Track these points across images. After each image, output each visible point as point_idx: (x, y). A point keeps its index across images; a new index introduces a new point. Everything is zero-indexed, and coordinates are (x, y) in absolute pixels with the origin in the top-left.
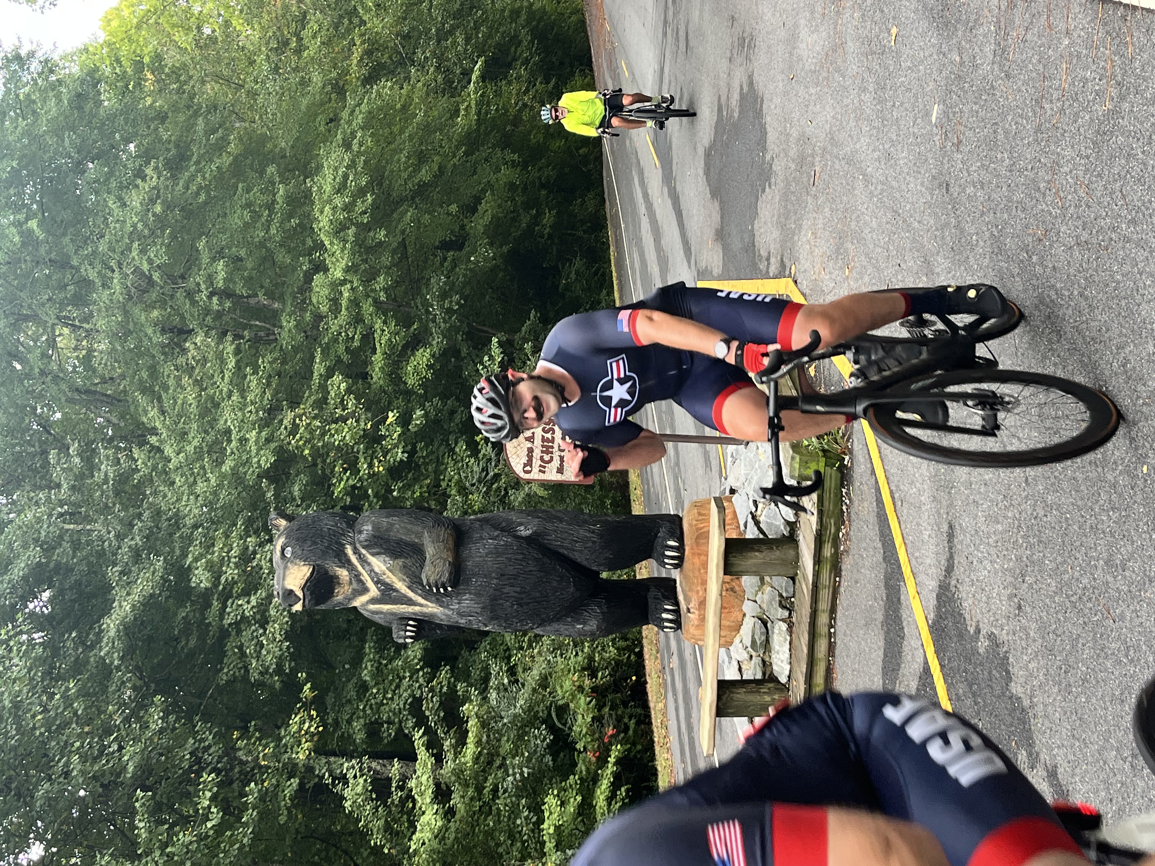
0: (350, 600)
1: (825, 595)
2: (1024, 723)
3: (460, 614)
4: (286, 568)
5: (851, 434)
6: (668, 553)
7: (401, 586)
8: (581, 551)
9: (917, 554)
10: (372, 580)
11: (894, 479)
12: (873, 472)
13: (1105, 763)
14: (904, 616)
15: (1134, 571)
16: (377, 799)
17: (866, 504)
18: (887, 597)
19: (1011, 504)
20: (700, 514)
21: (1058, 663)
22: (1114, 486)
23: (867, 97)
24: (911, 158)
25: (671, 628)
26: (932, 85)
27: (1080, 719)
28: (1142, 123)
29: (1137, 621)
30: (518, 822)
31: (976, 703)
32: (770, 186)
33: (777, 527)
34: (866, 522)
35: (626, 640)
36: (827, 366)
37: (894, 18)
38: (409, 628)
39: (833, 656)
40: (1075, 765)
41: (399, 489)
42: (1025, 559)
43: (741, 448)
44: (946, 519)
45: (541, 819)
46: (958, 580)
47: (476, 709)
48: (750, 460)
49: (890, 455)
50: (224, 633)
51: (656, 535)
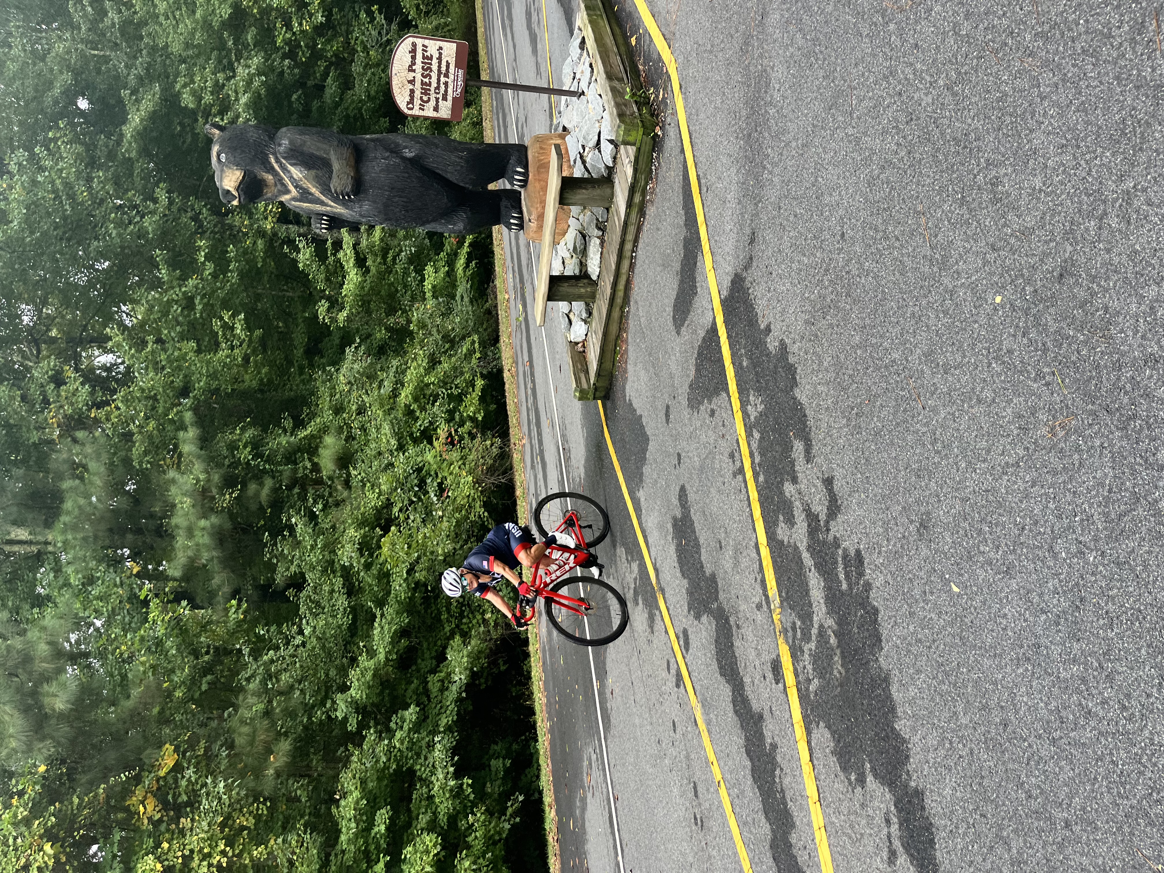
0: (277, 197)
1: (632, 230)
2: (805, 425)
3: (362, 215)
4: (222, 171)
5: (665, 109)
6: (516, 177)
7: (316, 192)
8: (452, 172)
9: (717, 238)
10: (292, 184)
11: (702, 167)
12: (682, 151)
14: (698, 279)
16: (319, 262)
17: (673, 174)
18: (685, 255)
19: (821, 247)
25: (516, 229)
30: (409, 279)
31: (758, 381)
33: (600, 169)
34: (672, 187)
36: (647, 42)
38: (323, 222)
39: (633, 272)
41: (322, 43)
42: (828, 300)
43: (575, 99)
44: (750, 225)
45: (423, 280)
46: (754, 280)
48: (582, 111)
49: (700, 145)
51: (508, 162)
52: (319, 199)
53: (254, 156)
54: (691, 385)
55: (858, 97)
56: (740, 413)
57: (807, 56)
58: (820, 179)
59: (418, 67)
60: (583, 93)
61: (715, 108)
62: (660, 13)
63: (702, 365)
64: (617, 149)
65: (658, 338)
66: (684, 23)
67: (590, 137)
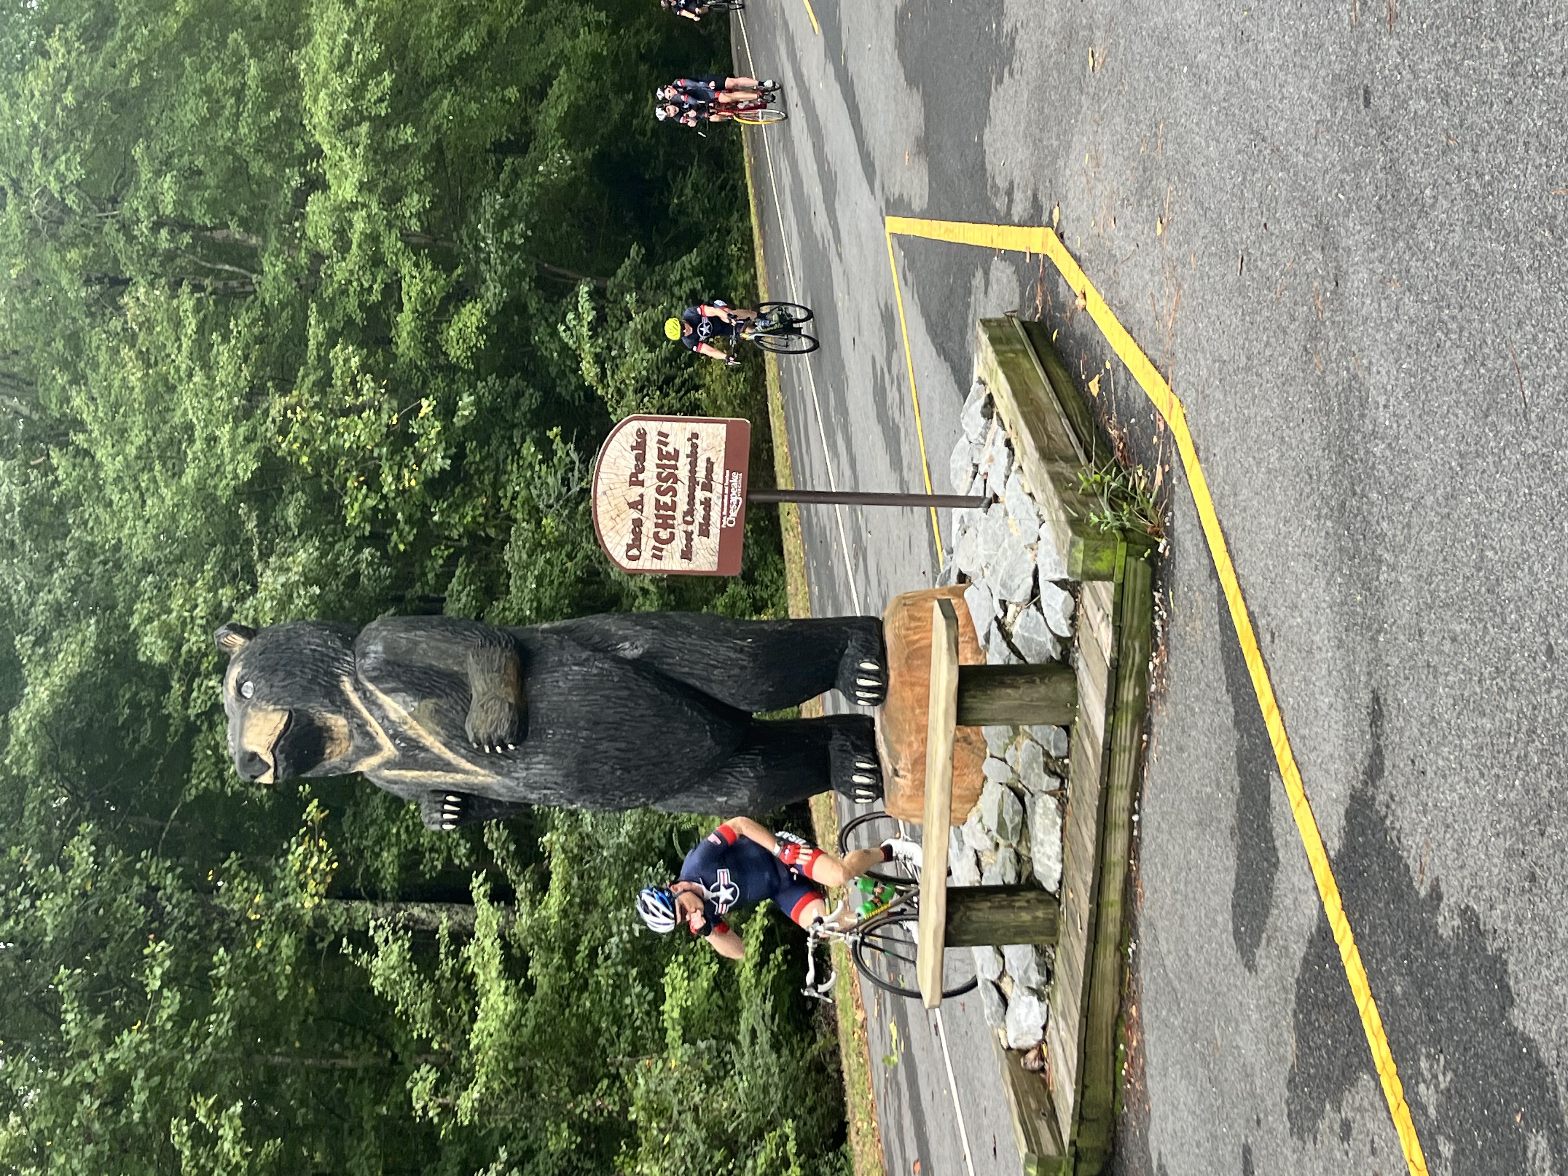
0: (350, 762)
1: (1124, 763)
2: (1543, 1087)
3: (531, 787)
4: (244, 715)
5: (1171, 501)
6: (862, 682)
7: (433, 743)
8: (722, 682)
9: (1304, 731)
10: (386, 733)
11: (1258, 595)
12: (1213, 573)
14: (1277, 830)
16: (419, 972)
17: (1199, 624)
18: (1242, 788)
19: (1512, 688)
20: (914, 618)
24: (1288, 40)
25: (867, 797)
30: (627, 1001)
31: (1431, 1020)
32: (1011, 74)
33: (1042, 645)
34: (1200, 653)
36: (1123, 382)
39: (1137, 858)
41: (442, 512)
42: (1545, 793)
43: (978, 512)
44: (1367, 684)
45: (660, 998)
46: (1392, 797)
47: (562, 839)
48: (995, 533)
49: (1247, 552)
50: (191, 730)
51: (842, 652)
52: (440, 758)
53: (310, 681)
54: (1291, 1081)
55: (1532, 382)
56: (1404, 1108)
57: (1429, 331)
58: (1490, 554)
59: (650, 475)
60: (996, 498)
61: (1269, 472)
62: (1140, 322)
63: (1310, 1023)
64: (1075, 597)
65: (1207, 991)
66: (1189, 330)
67: (1017, 581)
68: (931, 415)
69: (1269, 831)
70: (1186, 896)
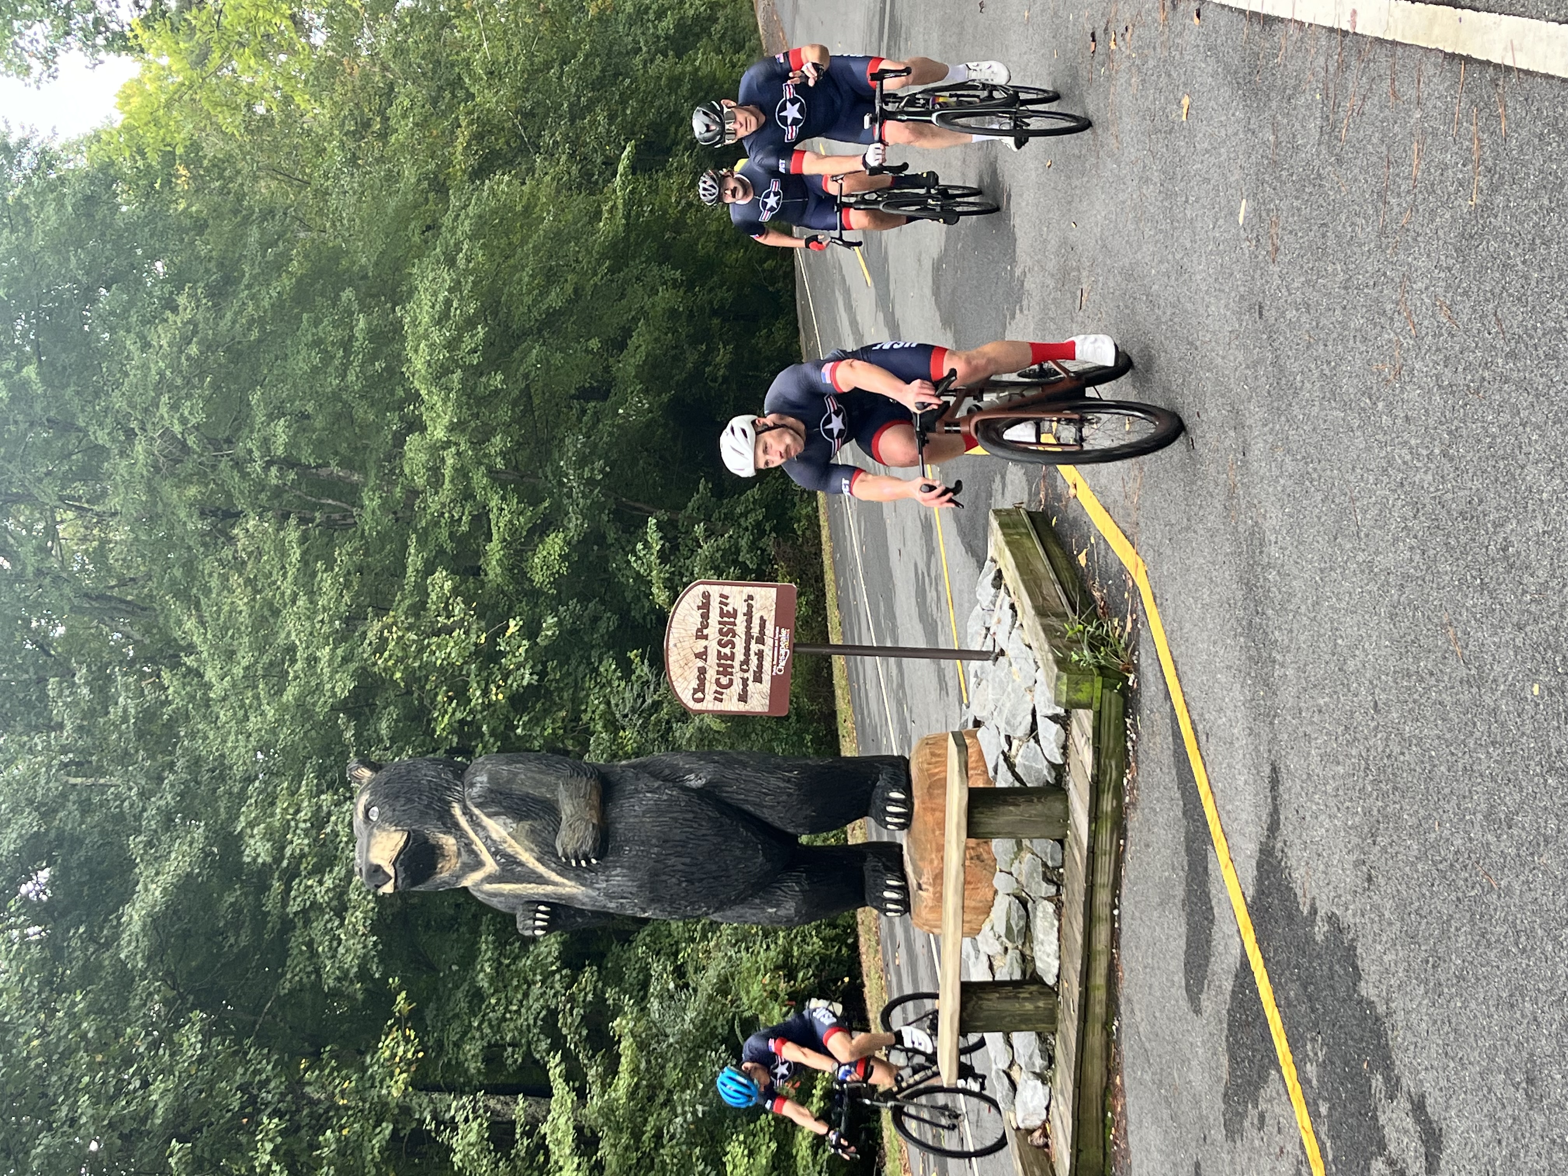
0: (458, 877)
1: (1105, 864)
2: (1379, 1037)
3: (610, 896)
4: (370, 835)
5: (1137, 643)
6: (890, 809)
7: (528, 859)
8: (772, 807)
9: (1229, 807)
10: (489, 850)
11: (1197, 705)
12: (1167, 696)
13: (1490, 1090)
14: (1213, 892)
15: (1524, 829)
16: (496, 1151)
17: (1158, 739)
18: (1190, 865)
19: (1355, 739)
20: (933, 754)
21: (1424, 955)
22: (1494, 711)
23: (1150, 191)
24: (1211, 271)
25: (896, 911)
26: (1237, 175)
27: (1456, 1031)
28: (1521, 223)
29: (1529, 897)
31: (1313, 1010)
32: (1021, 311)
33: (1039, 771)
34: (1160, 763)
35: (835, 927)
36: (1103, 553)
37: (1185, 84)
38: (539, 915)
39: (1118, 947)
40: (1449, 1093)
41: (524, 725)
42: (1375, 813)
43: (989, 664)
44: (1268, 759)
46: (1285, 842)
47: (631, 1024)
48: (1001, 681)
49: (1190, 673)
50: (287, 925)
51: (874, 785)
53: (426, 806)
54: (1225, 1095)
56: (1298, 1086)
57: (1301, 482)
58: (1340, 641)
60: (1002, 653)
61: (1203, 606)
62: (1115, 502)
63: (1237, 1042)
64: (1066, 730)
65: (1168, 1043)
66: (1148, 504)
67: (1019, 719)
68: (961, 605)
69: (1207, 895)
70: (1153, 968)
